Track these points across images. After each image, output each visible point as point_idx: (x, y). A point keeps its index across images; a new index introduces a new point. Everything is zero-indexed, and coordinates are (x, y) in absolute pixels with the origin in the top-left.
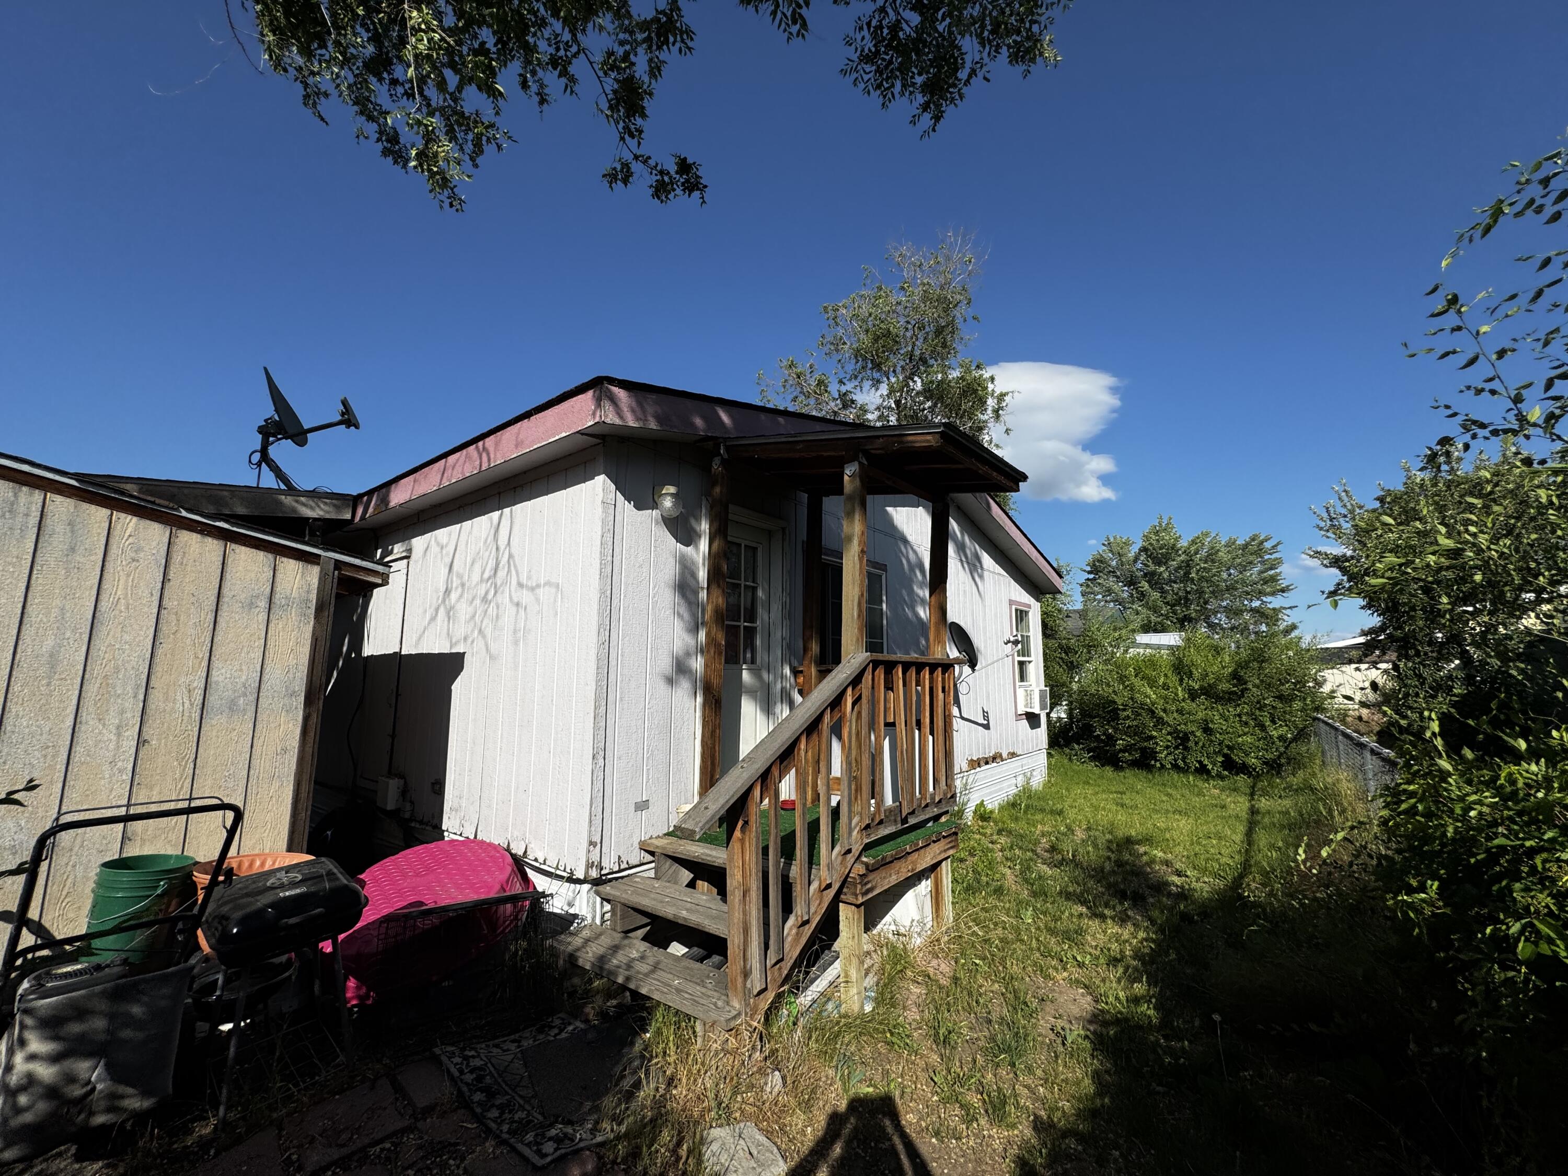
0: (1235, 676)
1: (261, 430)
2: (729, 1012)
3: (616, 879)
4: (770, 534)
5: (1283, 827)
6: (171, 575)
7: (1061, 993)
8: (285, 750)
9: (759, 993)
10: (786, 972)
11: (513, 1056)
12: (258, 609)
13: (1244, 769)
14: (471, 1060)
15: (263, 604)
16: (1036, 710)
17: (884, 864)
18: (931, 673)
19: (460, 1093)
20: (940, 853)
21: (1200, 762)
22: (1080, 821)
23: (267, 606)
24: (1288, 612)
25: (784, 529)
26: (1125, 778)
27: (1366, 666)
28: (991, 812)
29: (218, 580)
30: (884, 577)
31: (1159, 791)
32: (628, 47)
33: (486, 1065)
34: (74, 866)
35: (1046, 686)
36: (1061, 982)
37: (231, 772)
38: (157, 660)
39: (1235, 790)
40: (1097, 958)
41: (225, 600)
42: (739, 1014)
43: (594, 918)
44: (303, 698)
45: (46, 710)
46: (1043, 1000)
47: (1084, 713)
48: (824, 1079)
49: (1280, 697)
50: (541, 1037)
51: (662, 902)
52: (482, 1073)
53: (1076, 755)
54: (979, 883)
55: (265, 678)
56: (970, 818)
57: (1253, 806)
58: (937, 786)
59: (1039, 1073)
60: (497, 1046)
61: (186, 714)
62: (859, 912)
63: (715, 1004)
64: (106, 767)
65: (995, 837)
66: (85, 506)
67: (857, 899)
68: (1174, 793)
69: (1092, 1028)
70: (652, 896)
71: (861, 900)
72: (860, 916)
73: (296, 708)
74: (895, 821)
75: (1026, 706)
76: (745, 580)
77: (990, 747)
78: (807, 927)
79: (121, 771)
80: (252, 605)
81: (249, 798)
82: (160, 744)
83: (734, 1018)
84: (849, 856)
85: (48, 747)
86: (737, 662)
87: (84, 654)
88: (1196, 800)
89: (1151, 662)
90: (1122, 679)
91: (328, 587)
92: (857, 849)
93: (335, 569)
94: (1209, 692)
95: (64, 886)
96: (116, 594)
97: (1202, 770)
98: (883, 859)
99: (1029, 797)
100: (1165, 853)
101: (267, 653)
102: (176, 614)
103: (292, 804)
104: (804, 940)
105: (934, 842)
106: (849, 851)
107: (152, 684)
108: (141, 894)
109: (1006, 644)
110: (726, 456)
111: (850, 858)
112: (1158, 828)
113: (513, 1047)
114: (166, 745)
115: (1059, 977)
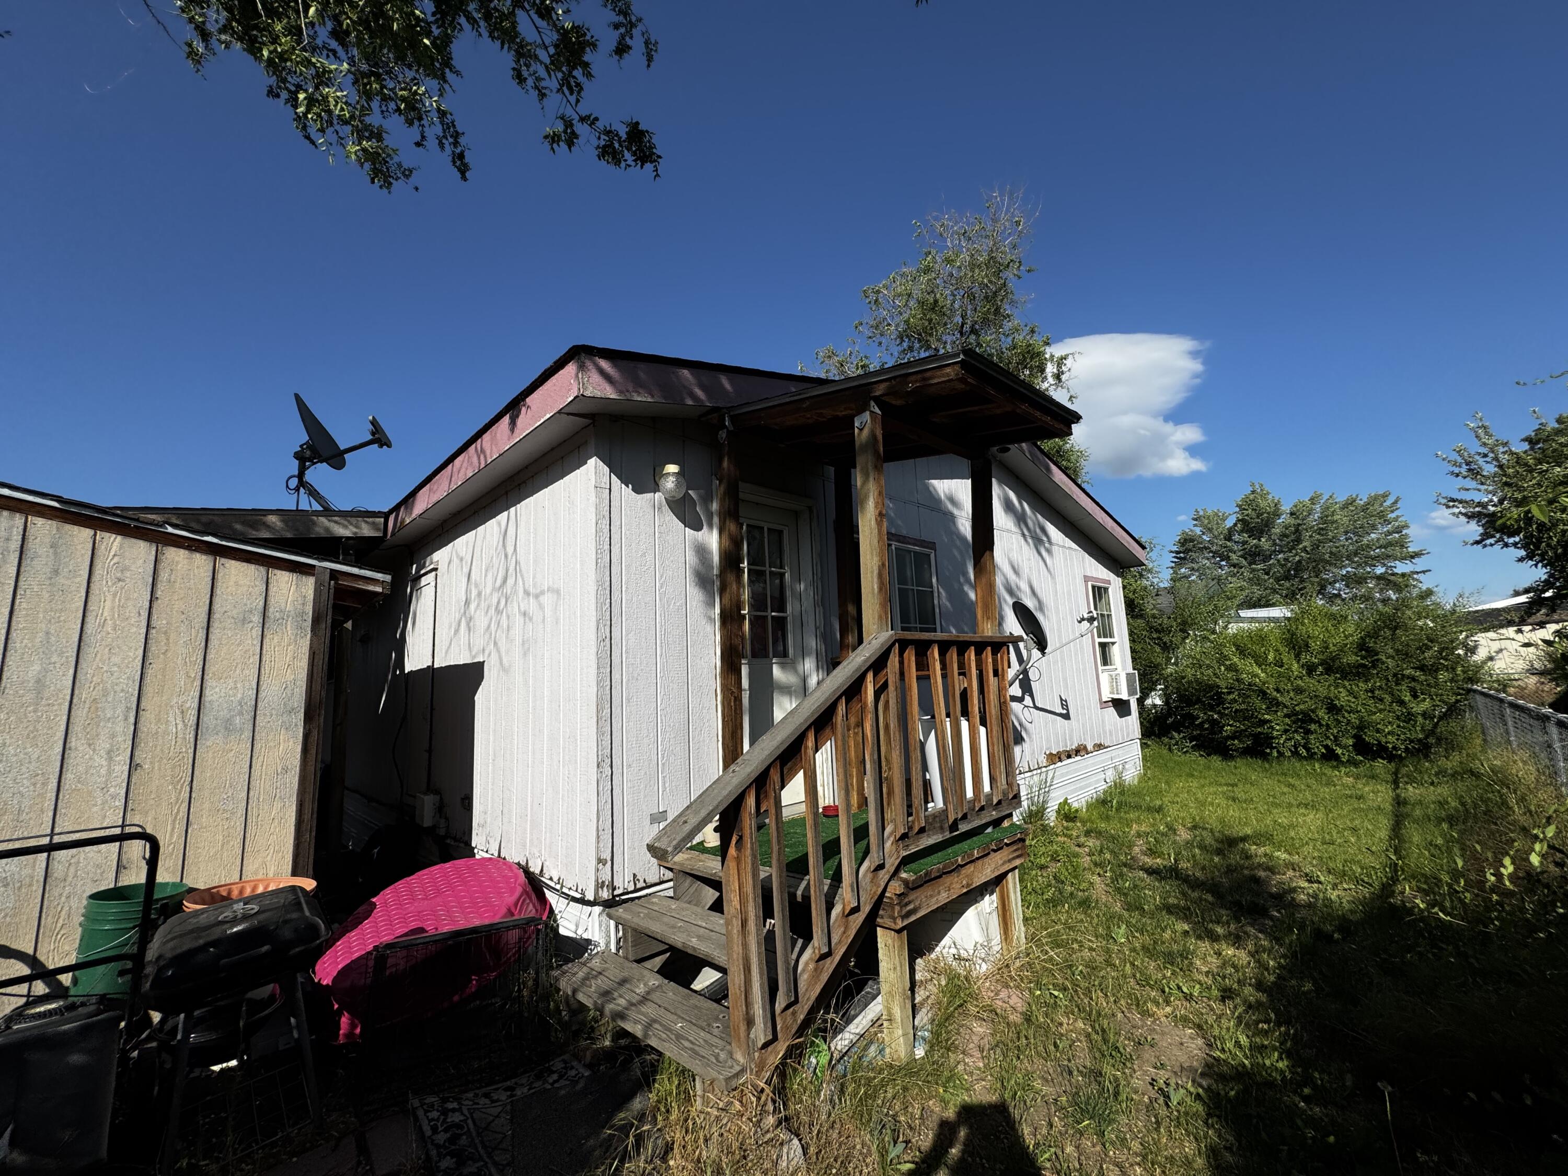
0: (1362, 646)
1: (297, 456)
2: (731, 1067)
3: (633, 899)
4: (796, 514)
5: (1440, 820)
6: (159, 593)
7: (1163, 1034)
8: (286, 770)
9: (766, 1046)
10: (802, 1017)
11: (500, 1108)
12: (251, 625)
13: (1379, 751)
14: (450, 1114)
15: (257, 618)
16: (1124, 696)
17: (928, 880)
18: (979, 653)
19: (428, 1158)
20: (1003, 864)
21: (1326, 747)
22: (1183, 819)
23: (261, 621)
24: (1421, 577)
25: (810, 509)
26: (1236, 768)
27: (1530, 627)
28: (1077, 811)
29: (208, 596)
30: (932, 556)
31: (1279, 781)
32: (622, 30)
33: (465, 1121)
34: (68, 897)
35: (1134, 669)
36: (1163, 1019)
37: (230, 794)
38: (148, 679)
39: (1373, 777)
40: (1209, 988)
41: (216, 616)
42: (743, 1071)
43: (608, 944)
44: (302, 715)
45: (34, 737)
46: (1140, 1044)
47: (1182, 698)
48: (858, 1147)
49: (1422, 668)
50: (538, 1084)
51: (673, 927)
52: (459, 1131)
53: (1177, 744)
54: (1061, 893)
55: (261, 696)
56: (1053, 818)
57: (1398, 796)
58: (994, 786)
59: (1136, 1146)
60: (486, 1095)
61: (180, 735)
62: (901, 939)
63: (717, 1057)
64: (98, 793)
65: (1082, 839)
66: (68, 527)
67: (895, 923)
68: (1297, 783)
69: (1204, 1083)
70: (666, 919)
71: (900, 924)
72: (902, 943)
73: (296, 725)
74: (942, 828)
75: (1112, 693)
76: (770, 567)
77: (1071, 739)
78: (829, 960)
79: (114, 797)
80: (244, 621)
81: (249, 821)
82: (153, 768)
83: (737, 1075)
84: (882, 873)
85: (38, 775)
86: (766, 656)
87: (72, 678)
88: (1326, 791)
89: (1260, 638)
90: (1223, 658)
91: (324, 597)
92: (891, 863)
93: (331, 579)
94: (1331, 666)
95: (59, 918)
96: (102, 614)
97: (1330, 756)
98: (926, 874)
99: (1122, 793)
100: (1290, 854)
101: (262, 669)
102: (165, 633)
103: (296, 826)
104: (825, 977)
105: (995, 851)
106: (881, 867)
107: (142, 705)
108: (123, 926)
109: (1080, 622)
110: (731, 428)
111: (884, 875)
112: (1279, 825)
113: (503, 1096)
114: (160, 769)
115: (1160, 1013)
